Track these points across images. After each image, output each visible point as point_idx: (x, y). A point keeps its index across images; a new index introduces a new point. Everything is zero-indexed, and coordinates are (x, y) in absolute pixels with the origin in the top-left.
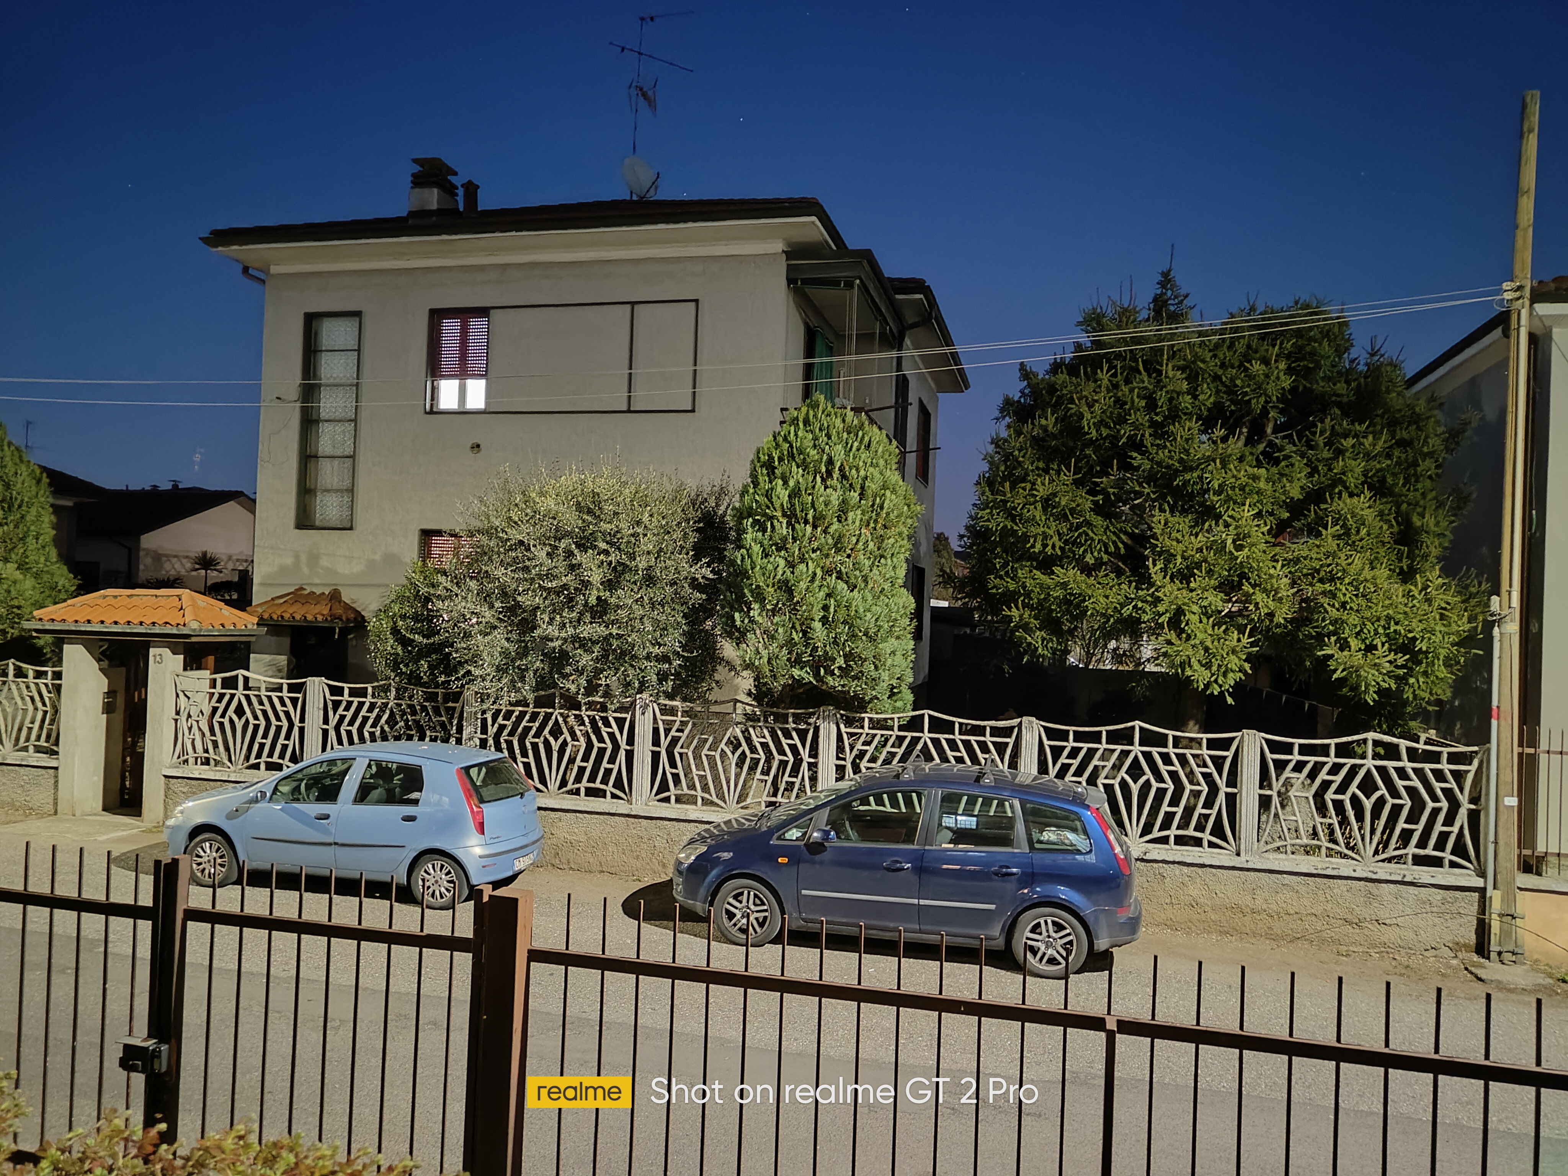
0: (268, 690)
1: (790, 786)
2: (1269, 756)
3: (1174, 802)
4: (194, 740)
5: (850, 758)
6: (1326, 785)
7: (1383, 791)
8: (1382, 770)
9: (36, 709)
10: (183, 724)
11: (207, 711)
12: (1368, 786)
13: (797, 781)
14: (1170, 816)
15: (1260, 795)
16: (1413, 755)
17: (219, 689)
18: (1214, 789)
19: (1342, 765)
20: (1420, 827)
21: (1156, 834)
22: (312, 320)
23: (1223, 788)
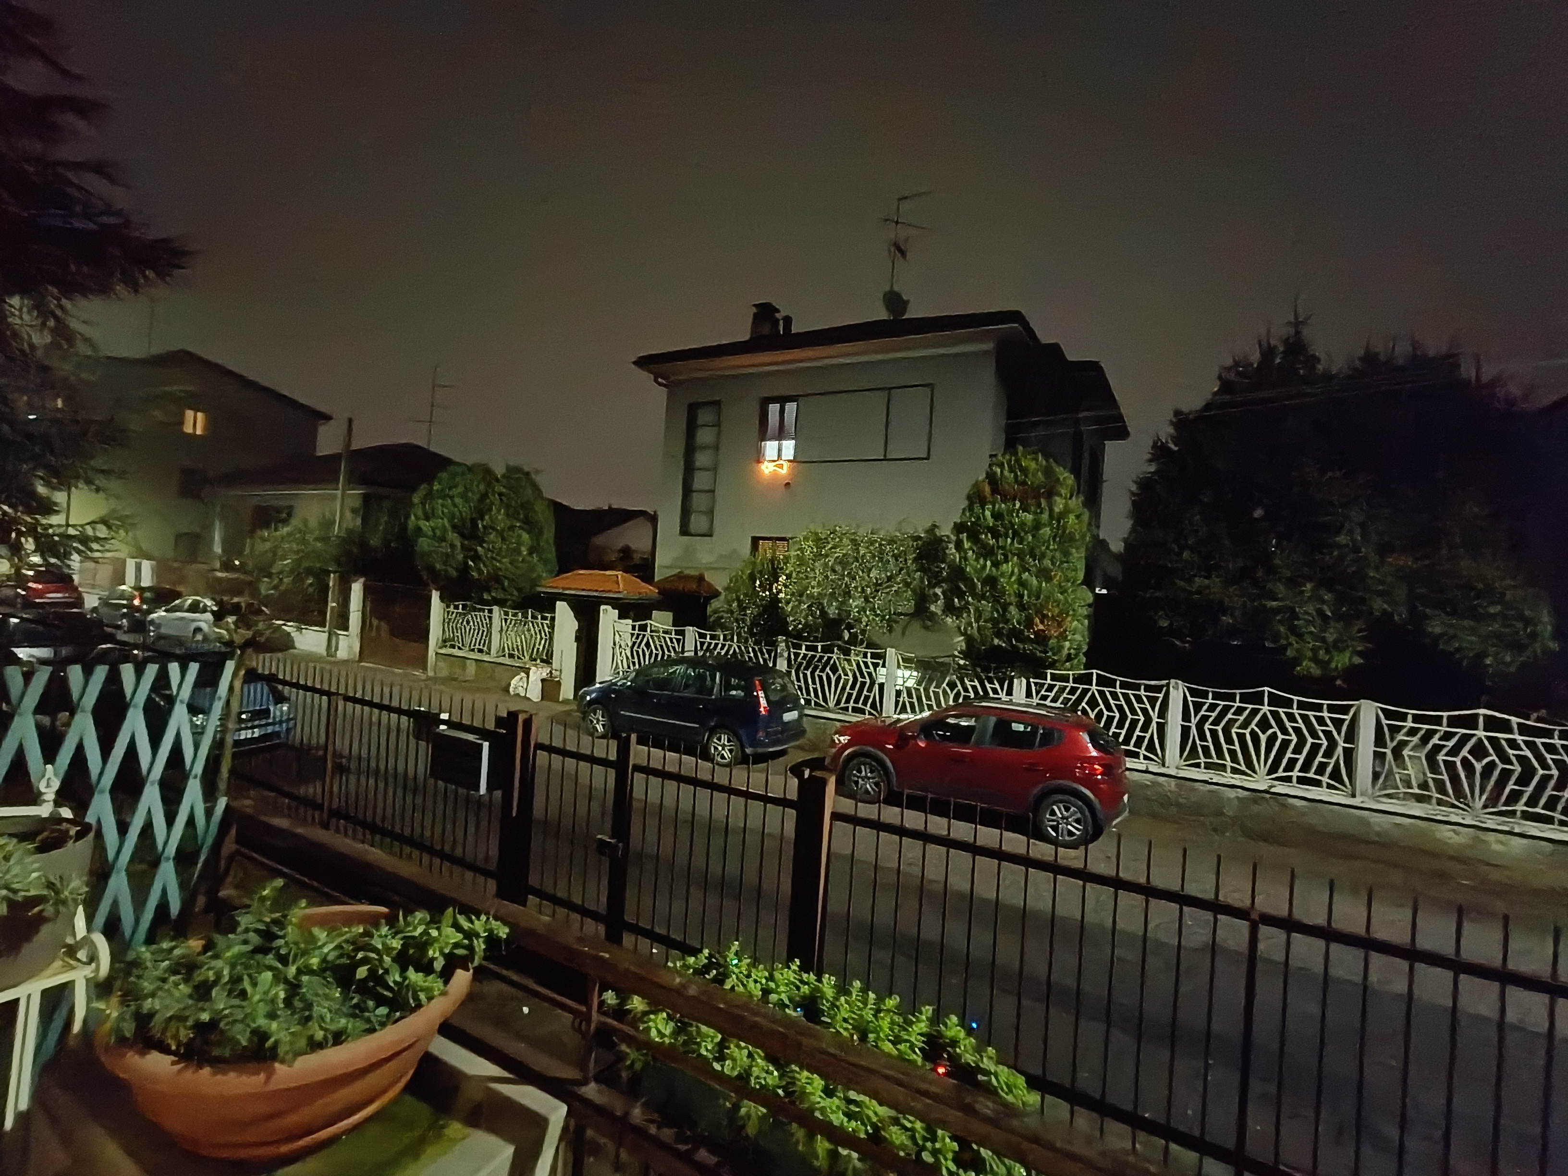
0: (663, 633)
2: (1384, 722)
3: (1297, 751)
4: (622, 661)
6: (1437, 748)
7: (1494, 757)
8: (1493, 741)
9: (541, 638)
10: (618, 650)
11: (630, 644)
12: (1479, 751)
15: (1375, 752)
16: (1524, 730)
17: (636, 632)
18: (1333, 744)
19: (1454, 734)
20: (1530, 789)
21: (1280, 773)
22: (693, 410)
23: (1341, 744)
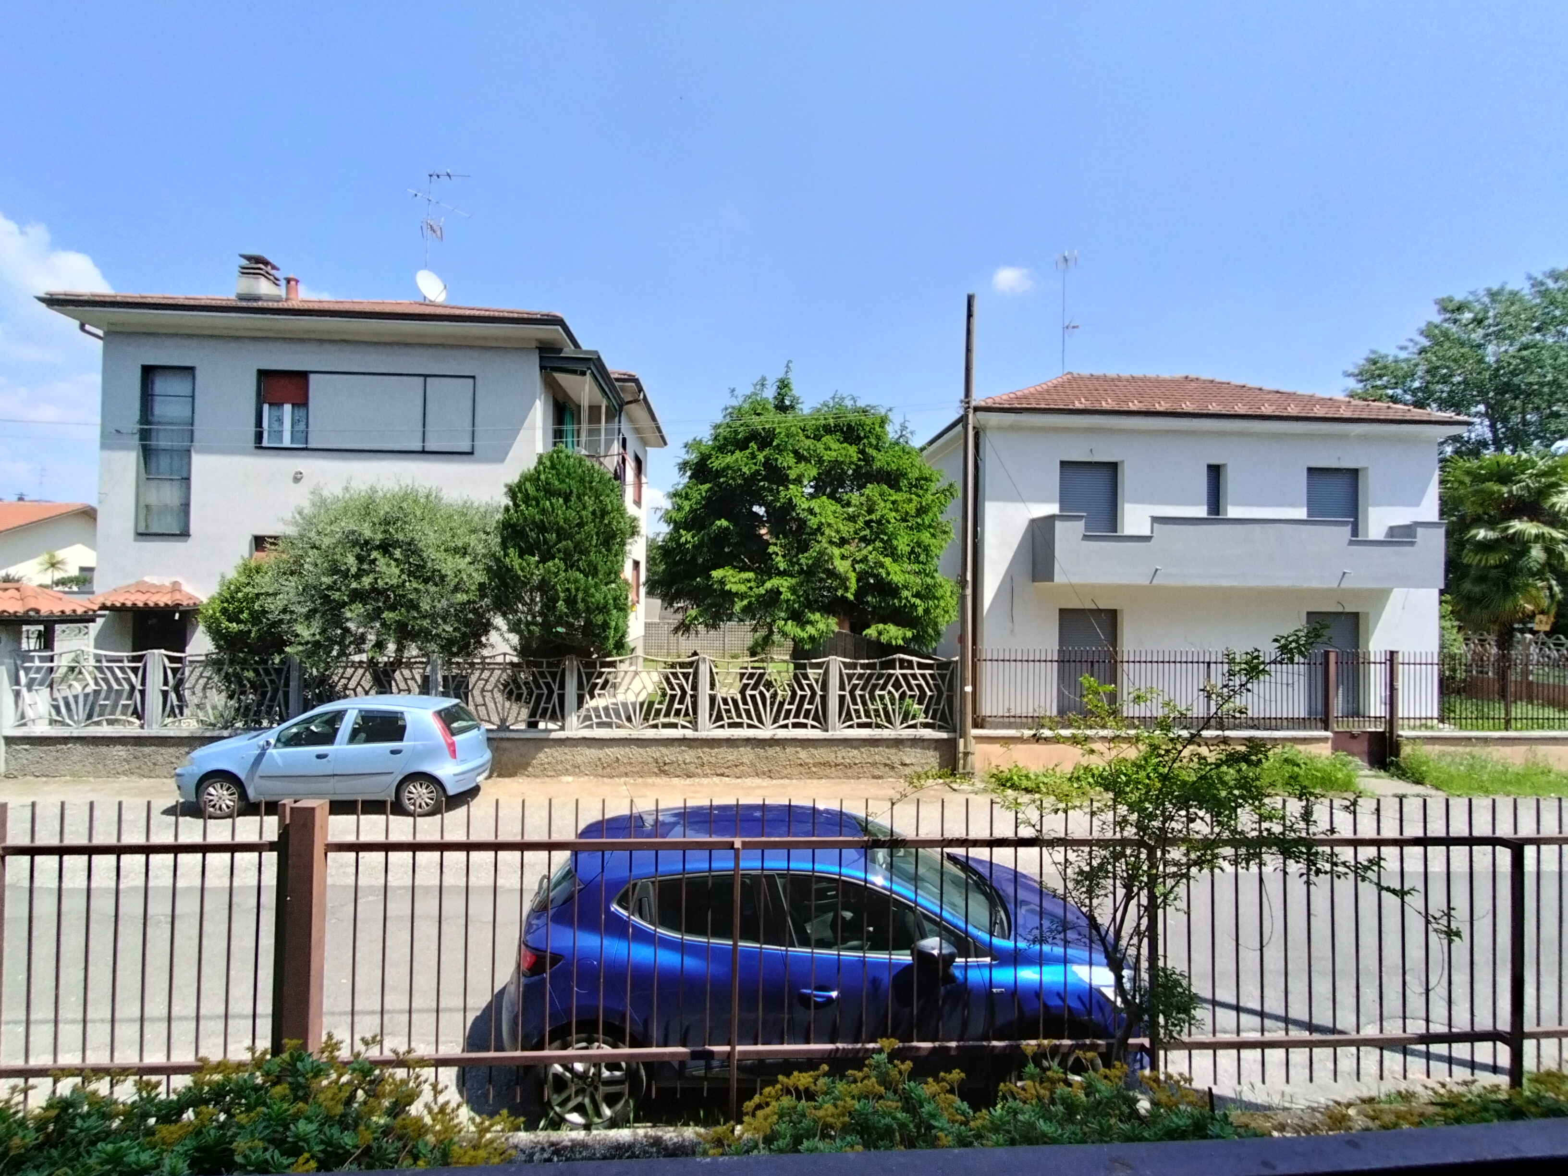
0: (109, 661)
1: (545, 710)
2: (844, 671)
3: (791, 703)
5: (587, 690)
6: (875, 686)
7: (905, 688)
8: (904, 676)
12: (897, 686)
13: (551, 706)
14: (789, 712)
15: (839, 695)
16: (921, 666)
18: (814, 693)
19: (883, 675)
20: (923, 707)
21: (782, 723)
22: (149, 372)
23: (820, 693)
